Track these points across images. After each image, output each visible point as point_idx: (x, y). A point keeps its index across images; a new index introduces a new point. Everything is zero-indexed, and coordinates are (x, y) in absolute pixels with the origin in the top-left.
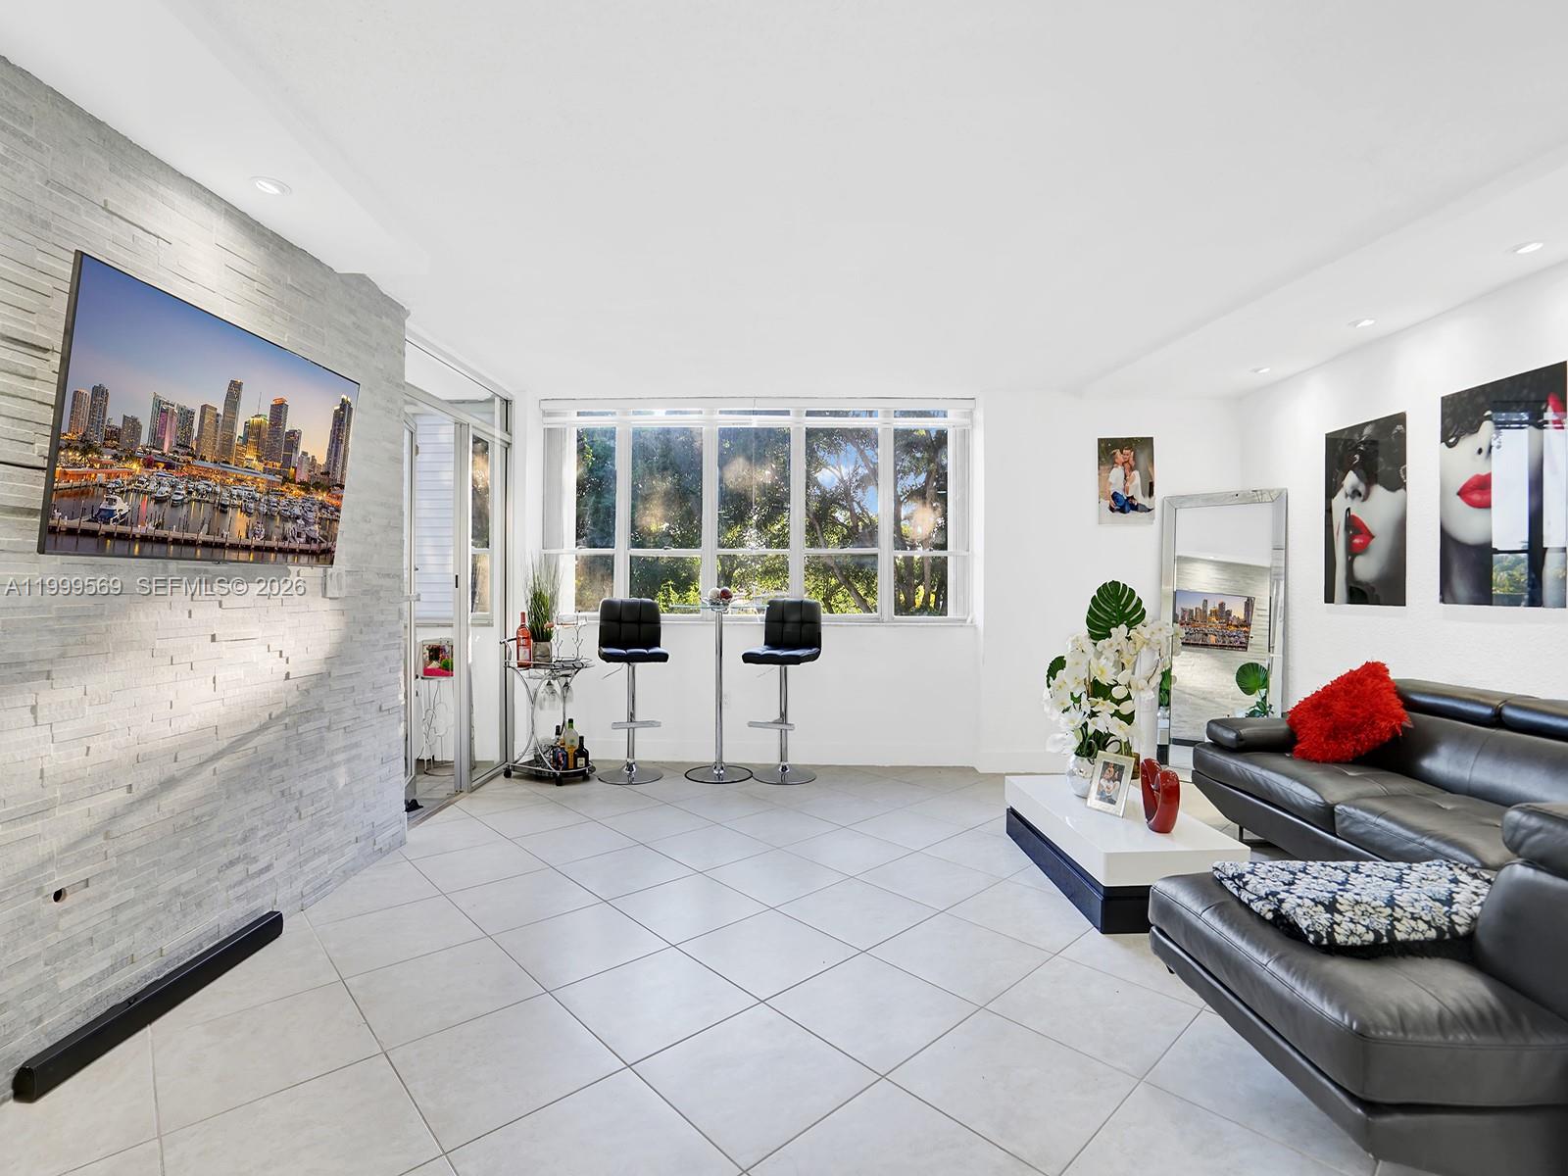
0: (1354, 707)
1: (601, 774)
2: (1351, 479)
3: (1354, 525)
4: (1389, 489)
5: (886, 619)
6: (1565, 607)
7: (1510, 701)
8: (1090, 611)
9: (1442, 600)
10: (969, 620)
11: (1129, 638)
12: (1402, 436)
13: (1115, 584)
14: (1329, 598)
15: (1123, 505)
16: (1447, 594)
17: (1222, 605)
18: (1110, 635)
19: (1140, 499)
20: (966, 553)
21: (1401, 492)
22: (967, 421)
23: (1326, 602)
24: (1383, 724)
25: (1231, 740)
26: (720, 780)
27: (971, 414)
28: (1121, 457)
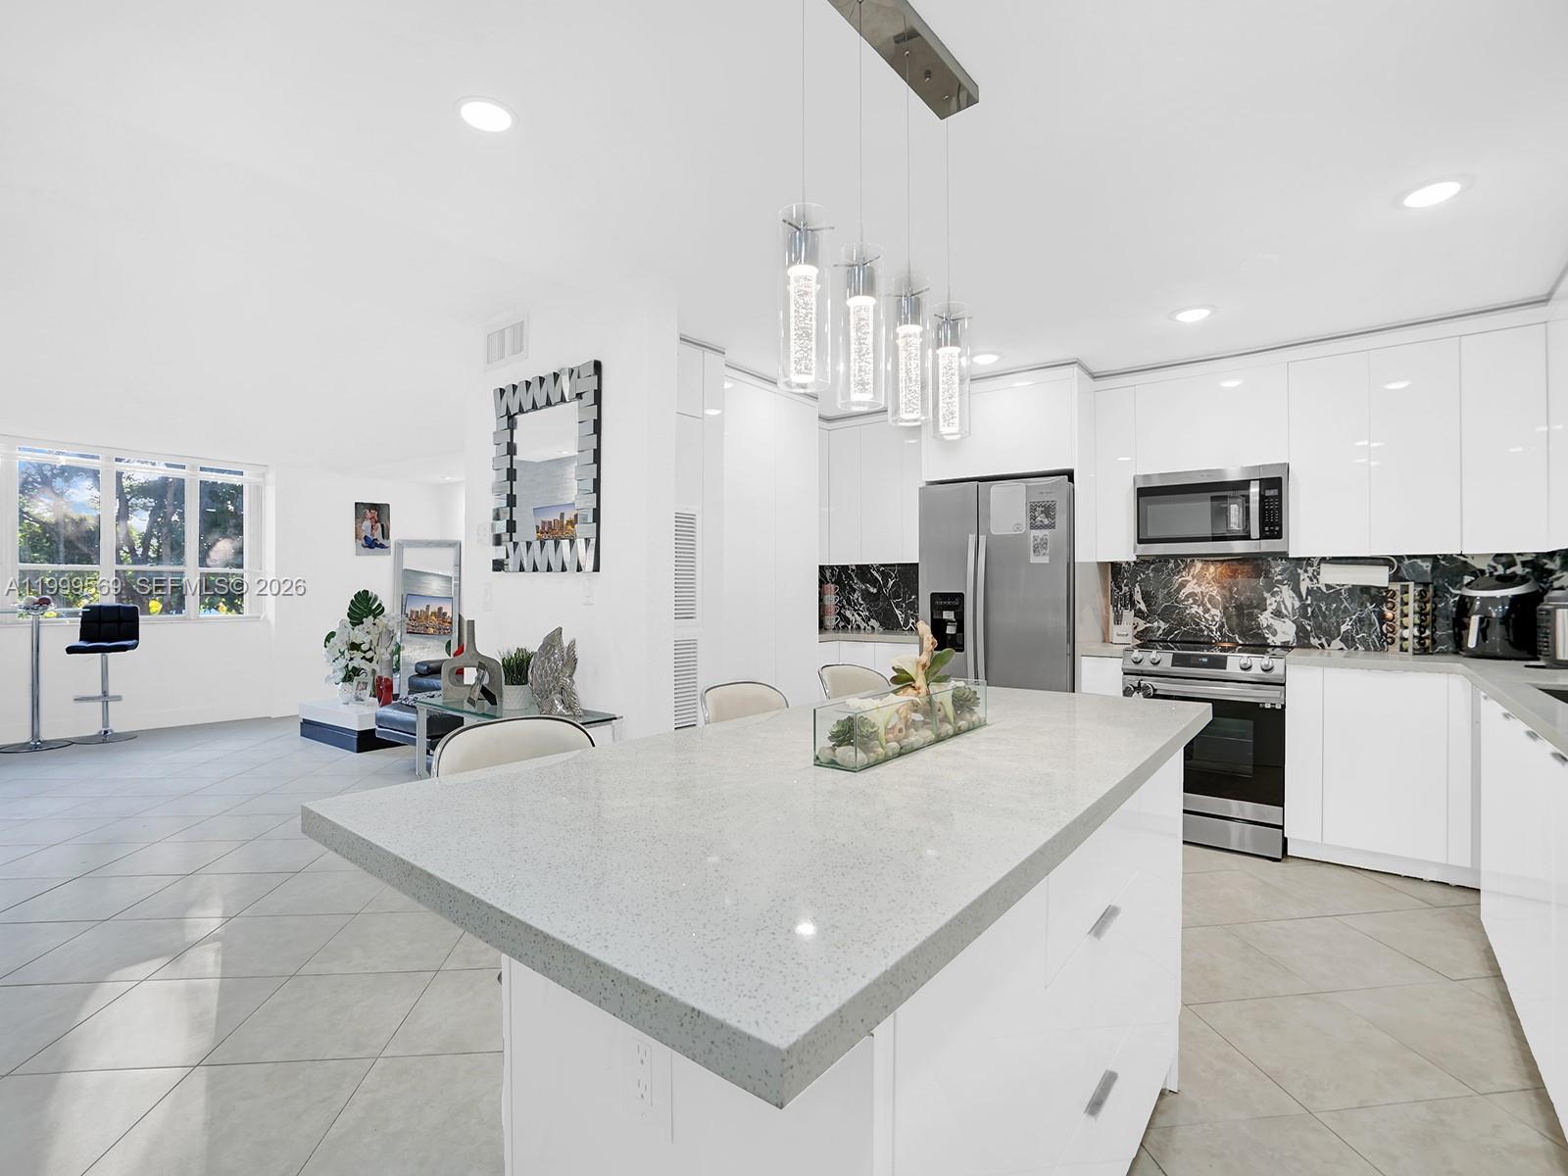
5: (193, 618)
8: (350, 609)
10: (262, 616)
11: (374, 624)
13: (366, 592)
15: (371, 544)
17: (440, 609)
18: (362, 623)
19: (381, 541)
20: (259, 571)
22: (261, 480)
26: (37, 749)
27: (263, 475)
28: (369, 515)
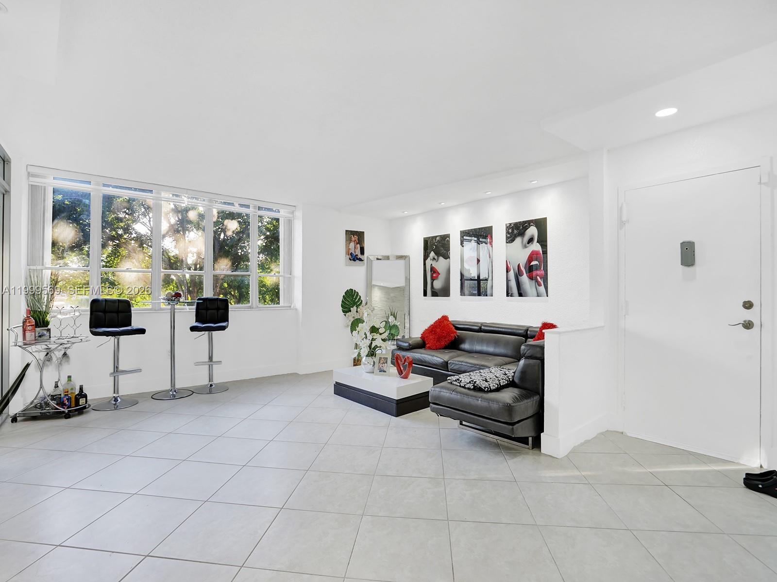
0: (442, 331)
1: (94, 406)
2: (432, 254)
3: (433, 269)
4: (444, 258)
5: (254, 307)
6: (492, 296)
7: (482, 324)
8: (343, 301)
9: (461, 295)
10: (292, 306)
11: (357, 312)
12: (449, 241)
13: (351, 290)
14: (425, 294)
15: (354, 258)
16: (462, 293)
18: (350, 311)
19: (360, 256)
20: (290, 276)
21: (448, 259)
22: (291, 216)
23: (424, 296)
24: (452, 335)
25: (407, 346)
26: (174, 397)
27: (293, 213)
28: (353, 239)
